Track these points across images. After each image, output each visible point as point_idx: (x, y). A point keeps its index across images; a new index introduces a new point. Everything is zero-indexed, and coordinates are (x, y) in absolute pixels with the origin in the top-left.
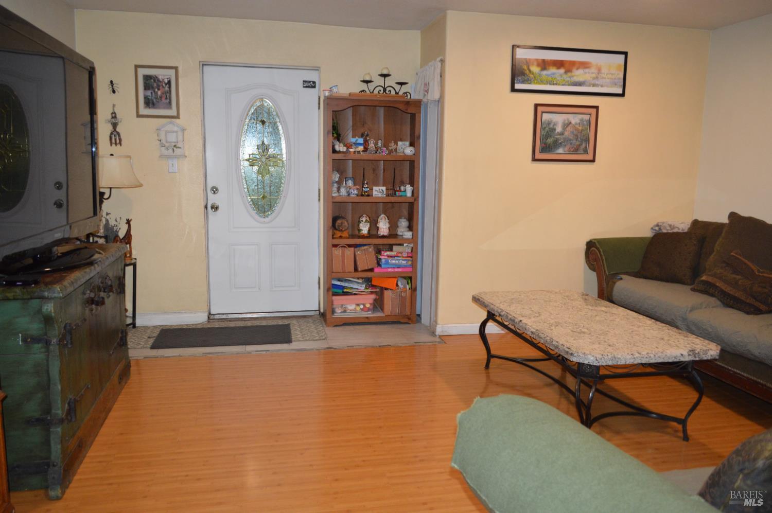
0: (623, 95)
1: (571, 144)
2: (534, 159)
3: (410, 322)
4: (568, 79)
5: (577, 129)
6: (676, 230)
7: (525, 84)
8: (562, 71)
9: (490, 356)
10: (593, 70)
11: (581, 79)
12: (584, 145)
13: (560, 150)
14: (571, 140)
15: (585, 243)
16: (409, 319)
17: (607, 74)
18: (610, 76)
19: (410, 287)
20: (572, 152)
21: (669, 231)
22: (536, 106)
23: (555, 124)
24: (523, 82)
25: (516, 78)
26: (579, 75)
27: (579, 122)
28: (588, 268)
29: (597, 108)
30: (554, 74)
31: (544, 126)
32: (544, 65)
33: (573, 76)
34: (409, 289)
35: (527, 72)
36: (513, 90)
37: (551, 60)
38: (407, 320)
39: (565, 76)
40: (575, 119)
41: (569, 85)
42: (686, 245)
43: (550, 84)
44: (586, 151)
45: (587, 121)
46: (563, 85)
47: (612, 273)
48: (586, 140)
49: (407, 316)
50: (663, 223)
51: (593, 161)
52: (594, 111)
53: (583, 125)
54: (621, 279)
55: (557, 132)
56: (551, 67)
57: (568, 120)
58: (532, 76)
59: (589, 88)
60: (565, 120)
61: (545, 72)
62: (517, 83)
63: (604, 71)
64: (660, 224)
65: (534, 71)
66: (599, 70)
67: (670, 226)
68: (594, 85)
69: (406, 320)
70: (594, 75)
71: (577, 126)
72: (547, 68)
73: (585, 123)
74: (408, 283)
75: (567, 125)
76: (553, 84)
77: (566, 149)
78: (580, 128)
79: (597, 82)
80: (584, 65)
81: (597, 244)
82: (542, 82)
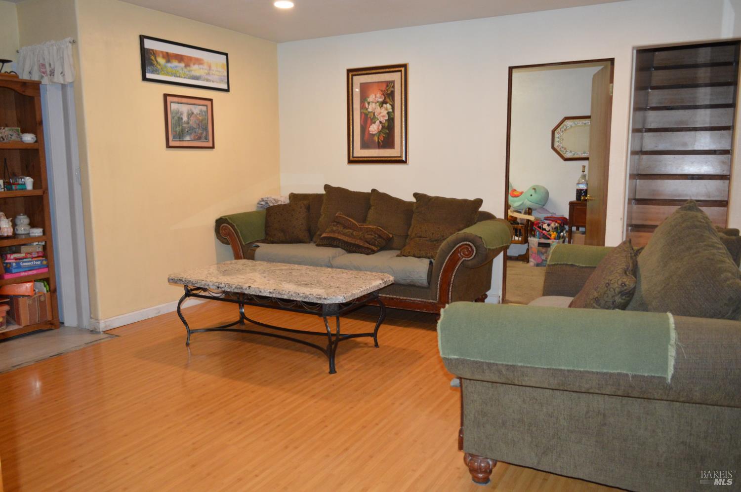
0: (228, 90)
1: (195, 132)
2: (168, 146)
3: (53, 328)
4: (188, 73)
5: (198, 119)
6: (279, 203)
7: (154, 74)
8: (182, 65)
9: (190, 332)
10: (205, 66)
11: (197, 74)
12: (205, 133)
13: (188, 138)
14: (195, 129)
15: (214, 221)
16: (52, 324)
17: (216, 71)
18: (217, 73)
19: (48, 289)
20: (197, 139)
21: (275, 204)
22: (166, 96)
23: (181, 114)
24: (153, 72)
25: (146, 69)
26: (196, 70)
27: (199, 112)
28: (220, 242)
29: (211, 100)
30: (176, 67)
31: (173, 115)
32: (168, 57)
33: (191, 71)
34: (47, 291)
35: (155, 63)
36: (144, 78)
37: (173, 54)
38: (50, 326)
39: (185, 70)
40: (196, 110)
41: (189, 78)
42: (300, 213)
43: (174, 76)
44: (207, 139)
45: (205, 112)
46: (184, 78)
47: (247, 243)
48: (206, 129)
49: (49, 321)
50: (268, 198)
51: (213, 147)
52: (209, 103)
53: (203, 115)
54: (258, 246)
55: (183, 120)
56: (174, 60)
57: (191, 110)
58: (159, 67)
59: (204, 82)
60: (188, 111)
61: (169, 65)
62: (148, 73)
63: (213, 68)
64: (265, 199)
65: (161, 63)
66: (210, 67)
67: (275, 200)
68: (208, 80)
69: (48, 327)
70: (206, 71)
71: (198, 116)
72: (171, 60)
73: (204, 113)
74: (45, 286)
75: (191, 114)
76: (177, 77)
77: (192, 136)
78: (201, 118)
79: (209, 78)
80: (199, 61)
81: (229, 220)
82: (168, 74)
